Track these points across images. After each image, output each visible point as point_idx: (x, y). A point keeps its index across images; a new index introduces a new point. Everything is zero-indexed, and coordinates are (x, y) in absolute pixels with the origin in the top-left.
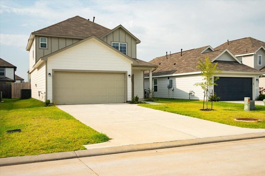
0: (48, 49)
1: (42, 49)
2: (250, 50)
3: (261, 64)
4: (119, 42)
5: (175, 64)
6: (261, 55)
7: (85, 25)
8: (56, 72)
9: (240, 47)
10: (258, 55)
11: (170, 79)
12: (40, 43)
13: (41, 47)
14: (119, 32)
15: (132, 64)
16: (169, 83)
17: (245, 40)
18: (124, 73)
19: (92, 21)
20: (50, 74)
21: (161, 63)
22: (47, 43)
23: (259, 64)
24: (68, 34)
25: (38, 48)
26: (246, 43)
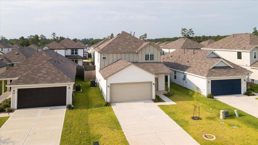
0: (107, 60)
1: (103, 60)
2: (247, 47)
3: (256, 58)
4: (150, 52)
5: (188, 62)
6: (256, 52)
7: (129, 39)
8: (111, 85)
9: (241, 42)
10: (254, 52)
11: (184, 74)
12: (103, 57)
13: (103, 59)
14: (149, 46)
15: (155, 77)
16: (183, 77)
17: (246, 36)
18: (151, 83)
19: (133, 35)
20: (108, 86)
21: (180, 57)
22: (106, 57)
23: (254, 58)
24: (118, 50)
25: (101, 60)
26: (246, 39)
